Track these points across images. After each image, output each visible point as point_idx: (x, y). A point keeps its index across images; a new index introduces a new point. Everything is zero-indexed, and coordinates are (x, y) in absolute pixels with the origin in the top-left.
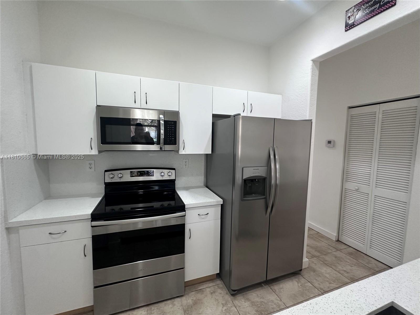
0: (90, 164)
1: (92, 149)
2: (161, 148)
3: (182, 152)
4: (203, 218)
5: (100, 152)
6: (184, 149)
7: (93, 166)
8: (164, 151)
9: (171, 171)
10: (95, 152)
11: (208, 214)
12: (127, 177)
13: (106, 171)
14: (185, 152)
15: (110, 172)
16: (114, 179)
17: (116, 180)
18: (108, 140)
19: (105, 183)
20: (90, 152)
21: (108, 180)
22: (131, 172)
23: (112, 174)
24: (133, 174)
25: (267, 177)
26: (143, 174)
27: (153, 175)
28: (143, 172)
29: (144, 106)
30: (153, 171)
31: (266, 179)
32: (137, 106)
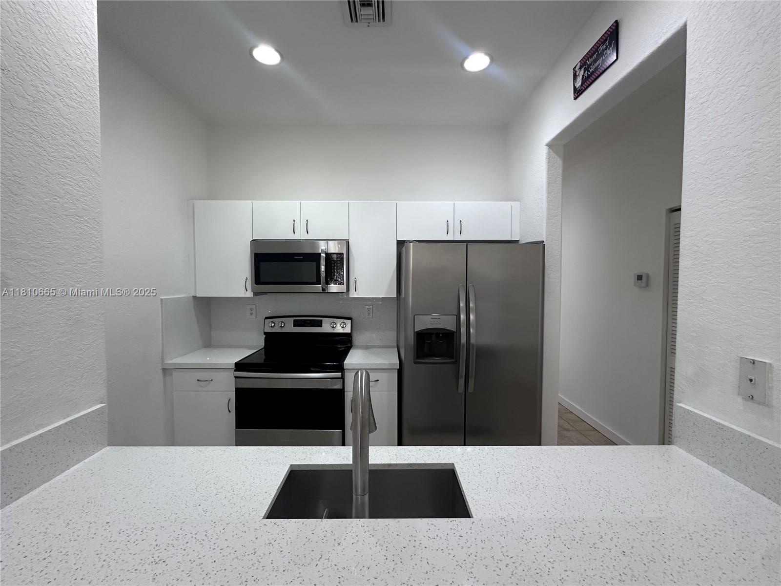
0: (251, 310)
1: (247, 290)
2: (323, 289)
3: (353, 294)
5: (256, 294)
6: (356, 291)
7: (254, 312)
8: (328, 293)
9: (345, 321)
10: (249, 294)
11: (378, 380)
12: (289, 327)
13: (266, 318)
14: (358, 294)
15: (271, 320)
16: (275, 328)
17: (277, 330)
18: (262, 280)
19: (265, 333)
20: (245, 294)
21: (268, 330)
22: (294, 320)
23: (272, 322)
24: (297, 324)
25: (455, 331)
26: (309, 324)
27: (321, 326)
28: (309, 322)
29: (305, 237)
30: (321, 321)
31: (455, 334)
32: (297, 237)
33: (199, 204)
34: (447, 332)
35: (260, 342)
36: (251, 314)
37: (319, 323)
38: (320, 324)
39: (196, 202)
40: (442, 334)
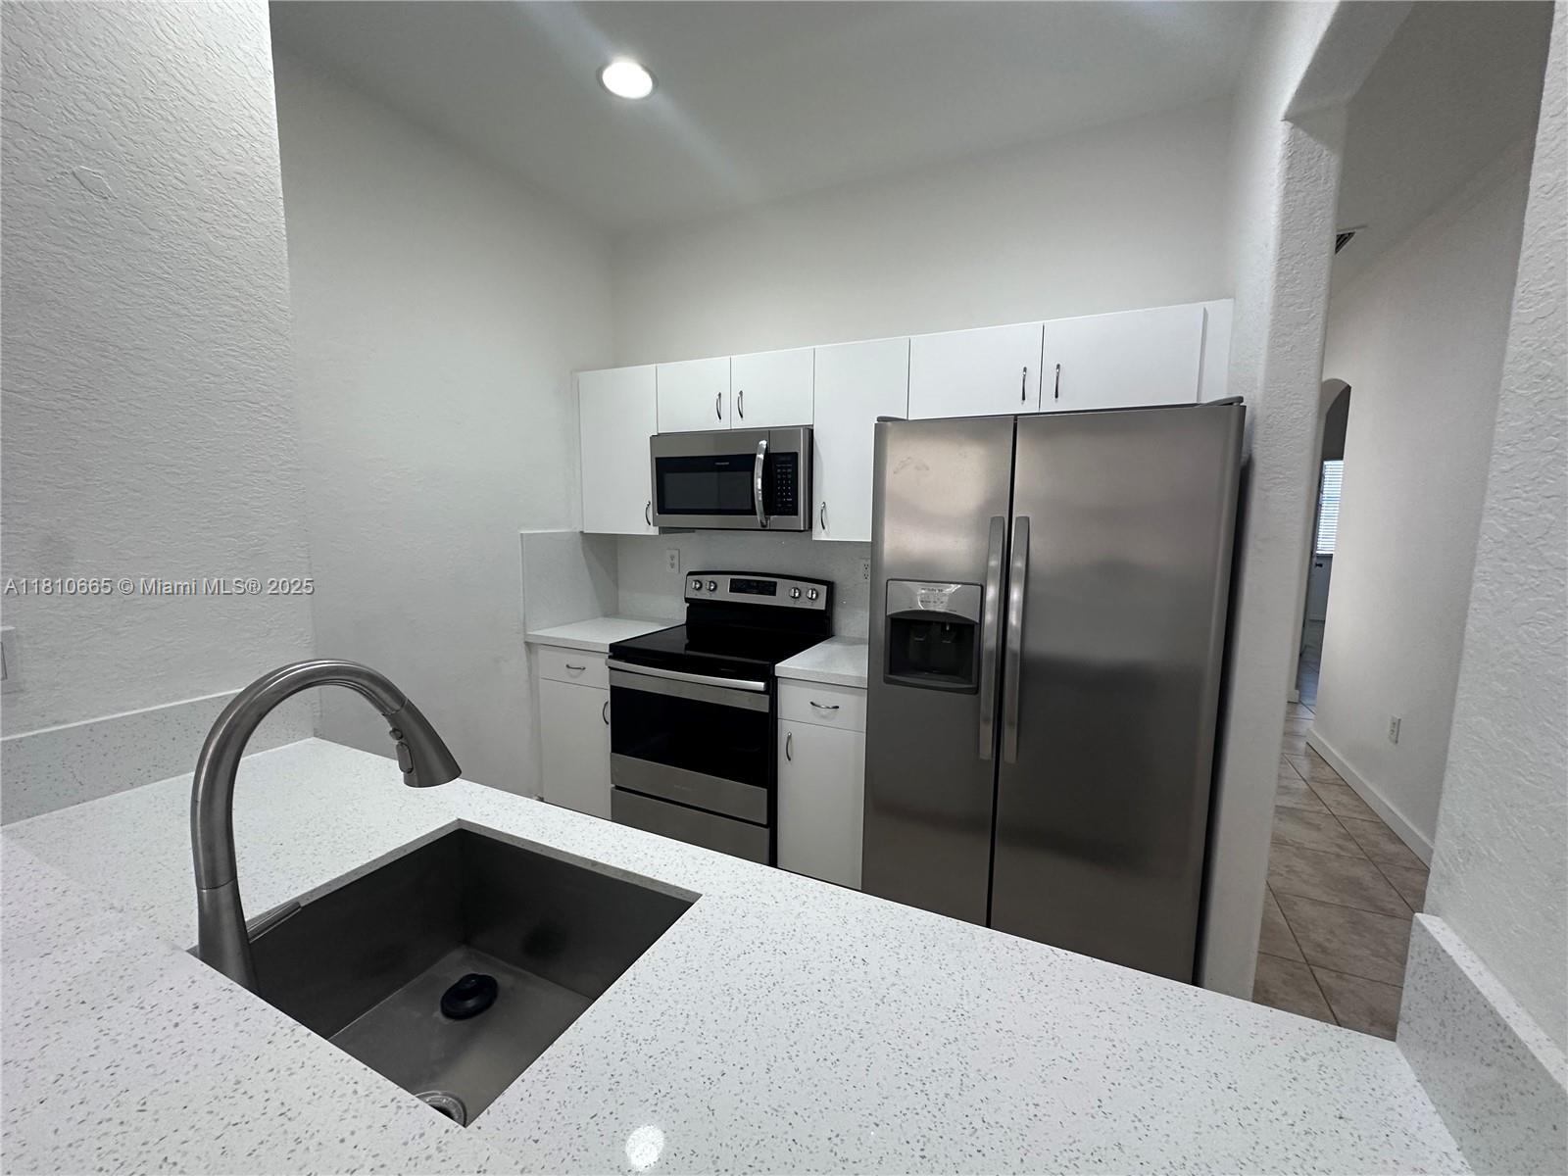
0: (672, 558)
1: (649, 524)
2: (762, 525)
3: (819, 534)
4: (823, 717)
5: (663, 530)
6: (824, 529)
7: (676, 561)
8: (771, 530)
9: (816, 586)
10: (653, 531)
11: (837, 707)
12: (724, 594)
13: (691, 574)
14: (828, 535)
15: (695, 577)
16: (703, 591)
17: (705, 595)
18: (667, 506)
19: (687, 600)
20: (647, 529)
21: (692, 595)
22: (732, 580)
23: (698, 581)
24: (736, 587)
25: (978, 621)
26: (754, 587)
27: (773, 593)
28: (755, 584)
29: (738, 424)
30: (775, 583)
31: (976, 628)
32: (723, 425)
33: (586, 377)
34: (963, 622)
35: (678, 614)
36: (672, 566)
37: (770, 589)
38: (772, 589)
39: (581, 375)
40: (951, 624)
